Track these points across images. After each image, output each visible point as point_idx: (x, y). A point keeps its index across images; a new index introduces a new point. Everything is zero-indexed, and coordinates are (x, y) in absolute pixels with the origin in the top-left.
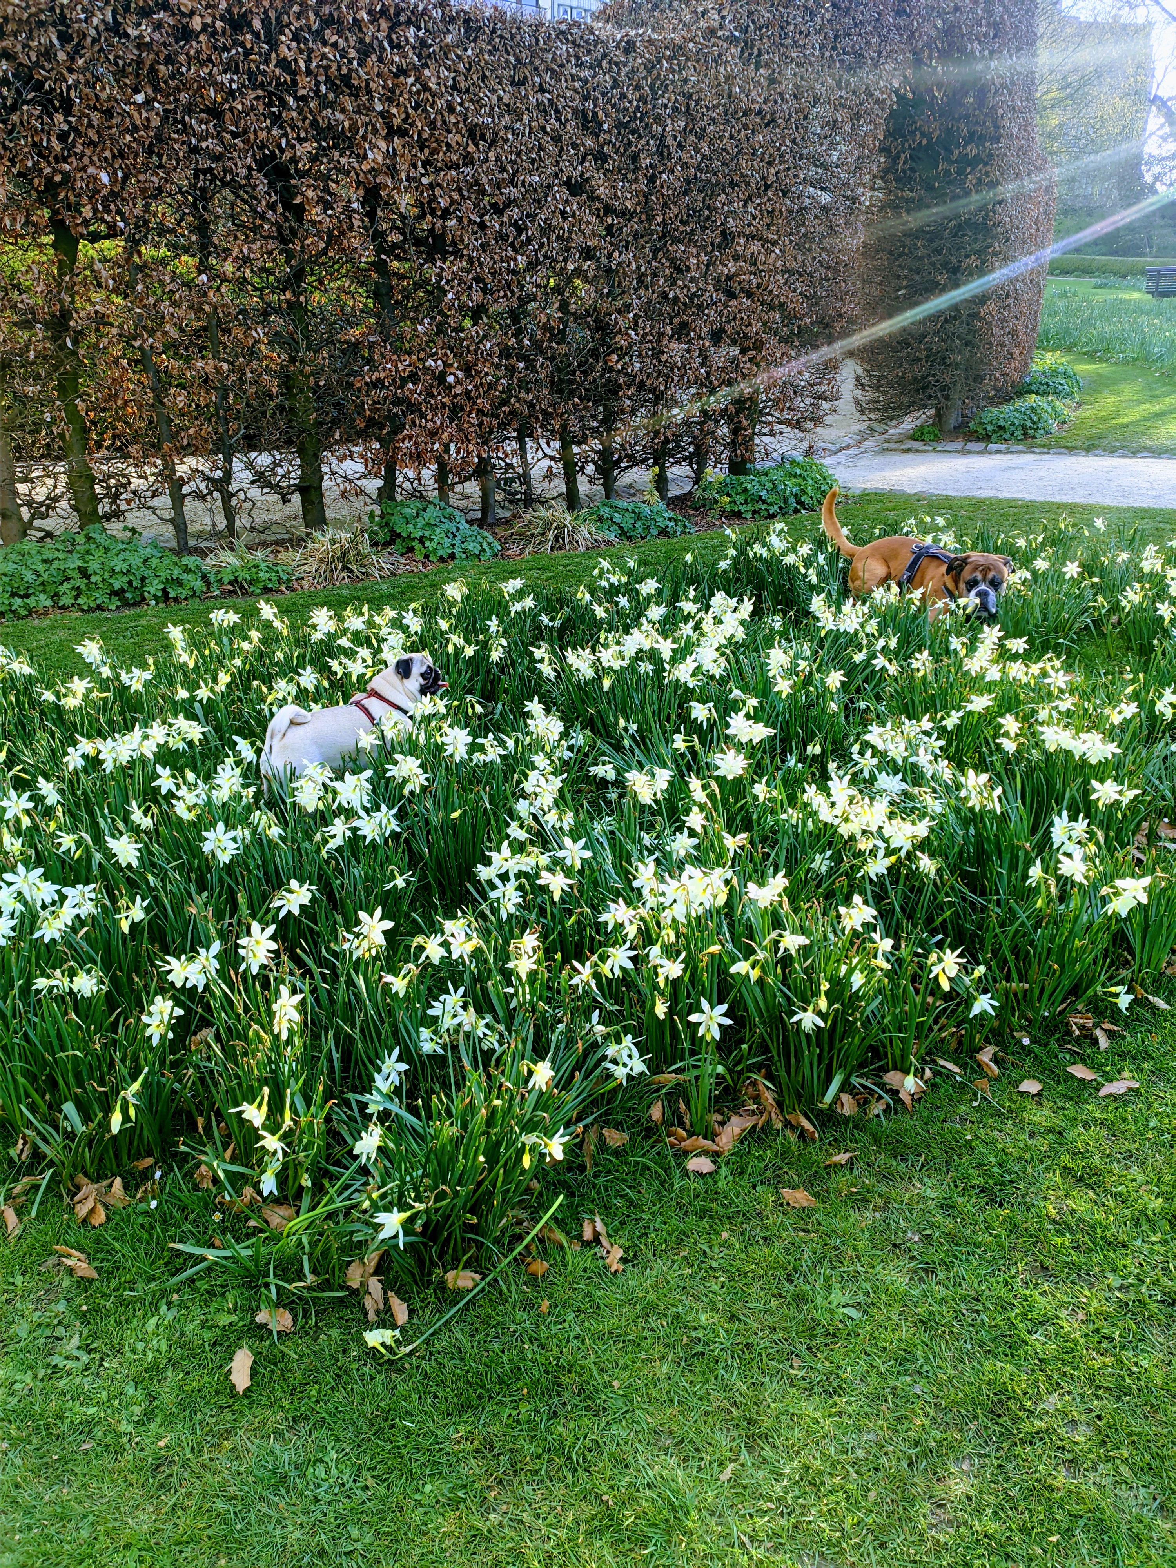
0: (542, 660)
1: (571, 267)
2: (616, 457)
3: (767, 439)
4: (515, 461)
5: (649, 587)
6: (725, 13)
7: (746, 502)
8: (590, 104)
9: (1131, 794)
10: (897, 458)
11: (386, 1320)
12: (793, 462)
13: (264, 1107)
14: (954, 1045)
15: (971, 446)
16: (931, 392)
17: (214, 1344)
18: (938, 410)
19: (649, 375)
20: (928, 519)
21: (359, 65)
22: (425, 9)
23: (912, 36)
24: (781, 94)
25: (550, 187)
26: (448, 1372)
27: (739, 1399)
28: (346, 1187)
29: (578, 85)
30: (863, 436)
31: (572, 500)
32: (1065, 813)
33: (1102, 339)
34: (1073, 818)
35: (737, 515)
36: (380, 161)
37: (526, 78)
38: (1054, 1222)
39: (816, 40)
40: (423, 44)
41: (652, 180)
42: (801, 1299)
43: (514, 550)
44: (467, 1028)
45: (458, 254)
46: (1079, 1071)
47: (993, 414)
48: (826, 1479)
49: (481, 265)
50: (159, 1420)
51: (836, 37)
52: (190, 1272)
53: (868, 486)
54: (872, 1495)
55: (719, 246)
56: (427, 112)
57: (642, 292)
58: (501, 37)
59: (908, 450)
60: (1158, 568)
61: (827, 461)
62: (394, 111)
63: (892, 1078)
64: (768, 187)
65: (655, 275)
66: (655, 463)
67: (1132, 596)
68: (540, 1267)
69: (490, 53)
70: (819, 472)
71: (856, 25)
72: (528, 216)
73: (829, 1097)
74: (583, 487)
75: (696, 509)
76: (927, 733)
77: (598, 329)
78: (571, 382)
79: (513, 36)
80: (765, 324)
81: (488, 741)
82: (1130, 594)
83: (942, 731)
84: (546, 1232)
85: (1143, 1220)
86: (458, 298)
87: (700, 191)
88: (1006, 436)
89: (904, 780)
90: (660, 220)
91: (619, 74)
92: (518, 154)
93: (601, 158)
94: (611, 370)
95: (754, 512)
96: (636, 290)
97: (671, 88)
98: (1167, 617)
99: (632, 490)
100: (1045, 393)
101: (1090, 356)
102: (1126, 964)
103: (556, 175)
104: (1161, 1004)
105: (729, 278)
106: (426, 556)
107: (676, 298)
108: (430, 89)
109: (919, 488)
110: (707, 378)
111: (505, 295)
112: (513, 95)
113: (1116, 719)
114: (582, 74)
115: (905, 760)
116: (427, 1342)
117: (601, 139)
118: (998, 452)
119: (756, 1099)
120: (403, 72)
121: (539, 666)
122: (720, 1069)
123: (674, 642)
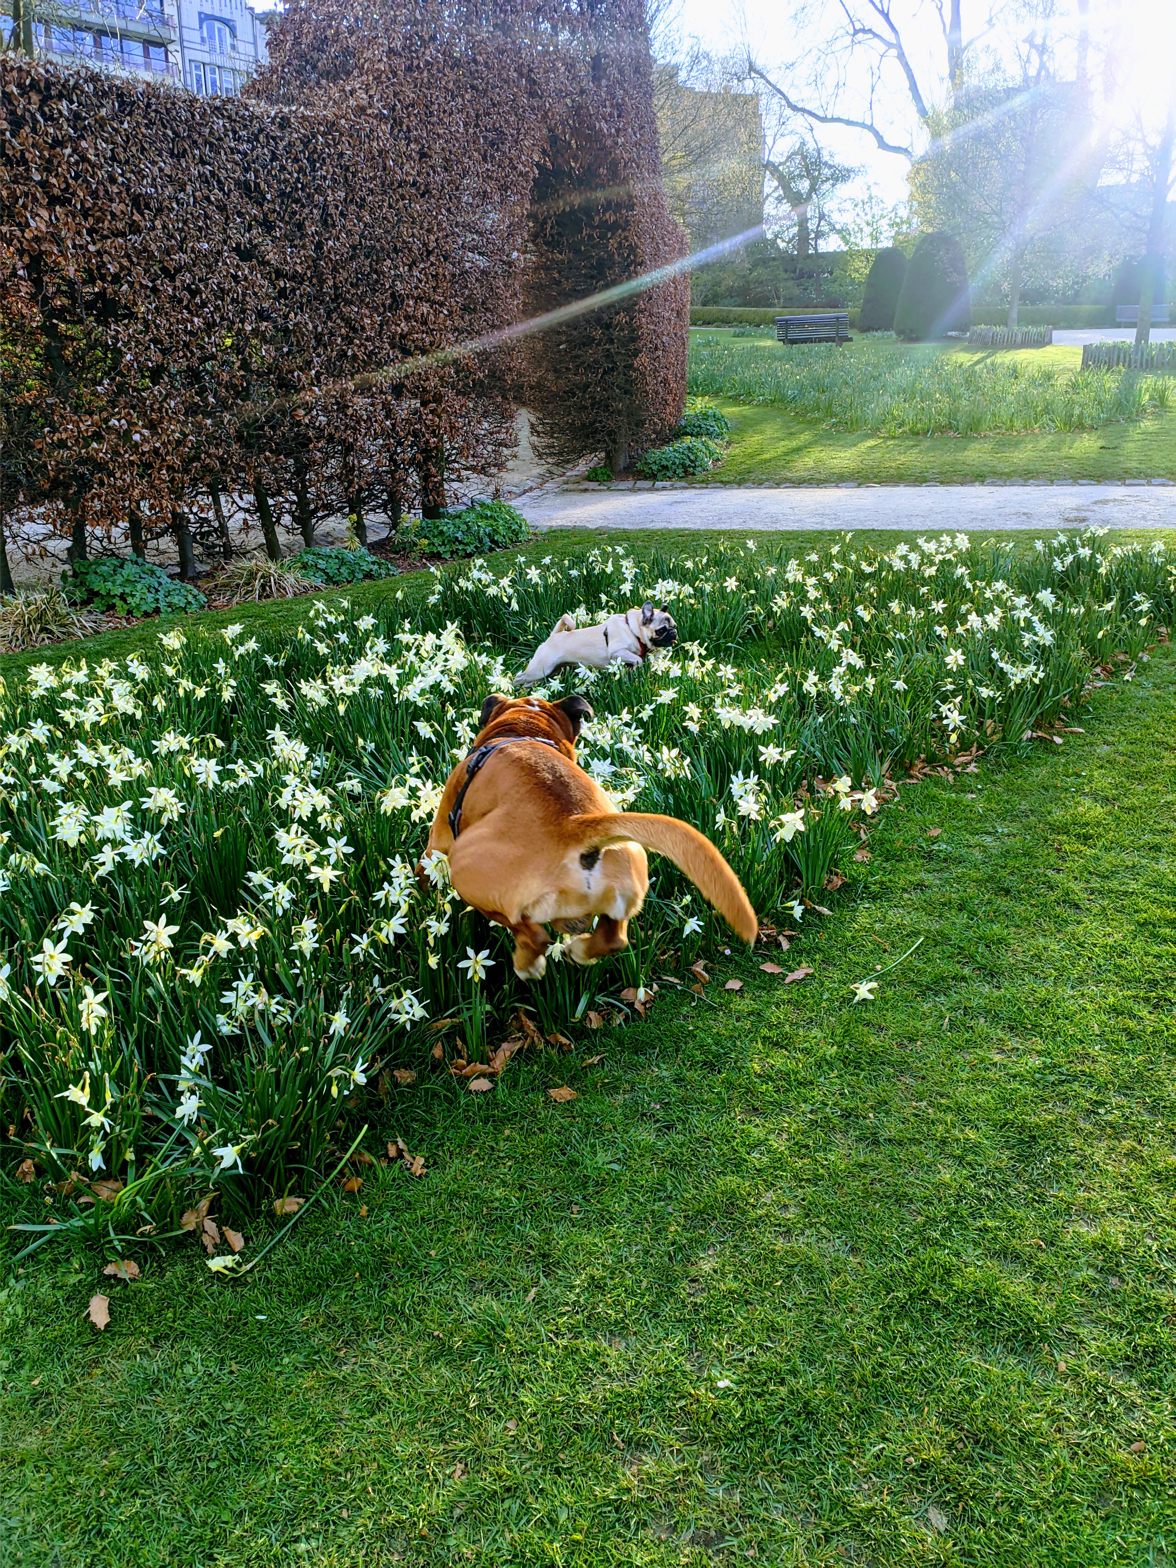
0: (275, 695)
1: (249, 328)
2: (312, 506)
3: (455, 485)
4: (211, 515)
5: (366, 623)
6: (372, 92)
7: (443, 543)
8: (251, 176)
9: (789, 754)
10: (576, 497)
11: (224, 1248)
12: (482, 505)
13: (87, 1089)
14: (674, 964)
15: (640, 484)
16: (599, 437)
17: (68, 1299)
18: (608, 453)
19: (337, 428)
20: (610, 549)
21: (12, 136)
22: (76, 83)
23: (545, 116)
24: (432, 167)
25: (219, 253)
26: (288, 1276)
27: (533, 1243)
28: (168, 1157)
29: (237, 157)
30: (543, 479)
31: (272, 550)
32: (740, 773)
33: (743, 384)
34: (747, 776)
35: (435, 557)
36: (43, 228)
37: (185, 150)
38: (760, 1076)
39: (459, 118)
40: (77, 116)
41: (319, 246)
42: (574, 1163)
43: (221, 601)
44: (261, 1007)
45: (132, 316)
46: (769, 968)
47: (656, 455)
48: (608, 1281)
49: (157, 327)
50: (27, 1367)
51: (477, 116)
52: (32, 1247)
53: (554, 524)
54: (644, 1284)
55: (391, 306)
56: (88, 182)
57: (320, 350)
58: (156, 111)
59: (586, 490)
60: (800, 578)
61: (513, 503)
62: (54, 181)
63: (627, 994)
64: (429, 253)
65: (332, 334)
66: (352, 511)
67: (781, 603)
68: (355, 1183)
69: (147, 126)
70: (508, 512)
71: (494, 105)
72: (200, 280)
73: (579, 1014)
74: (282, 537)
75: (397, 553)
76: (628, 725)
77: (280, 386)
78: (259, 437)
79: (168, 111)
80: (441, 378)
81: (238, 767)
82: (779, 600)
83: (641, 723)
84: (356, 1158)
85: (824, 1063)
86: (136, 359)
87: (367, 257)
88: (669, 474)
89: (612, 764)
90: (331, 283)
91: (277, 148)
92: (185, 222)
93: (268, 226)
94: (299, 424)
95: (452, 552)
96: (315, 349)
97: (328, 161)
98: (810, 617)
99: (330, 539)
100: (698, 435)
101: (735, 400)
102: (798, 885)
103: (225, 242)
104: (825, 911)
105: (403, 336)
106: (130, 612)
107: (354, 356)
108: (89, 161)
109: (600, 523)
110: (393, 430)
111: (185, 356)
112: (174, 167)
113: (773, 698)
114: (241, 148)
115: (611, 747)
116: (265, 1258)
117: (265, 208)
118: (664, 488)
119: (521, 1029)
120: (58, 143)
121: (273, 700)
122: (488, 1008)
123: (399, 667)
